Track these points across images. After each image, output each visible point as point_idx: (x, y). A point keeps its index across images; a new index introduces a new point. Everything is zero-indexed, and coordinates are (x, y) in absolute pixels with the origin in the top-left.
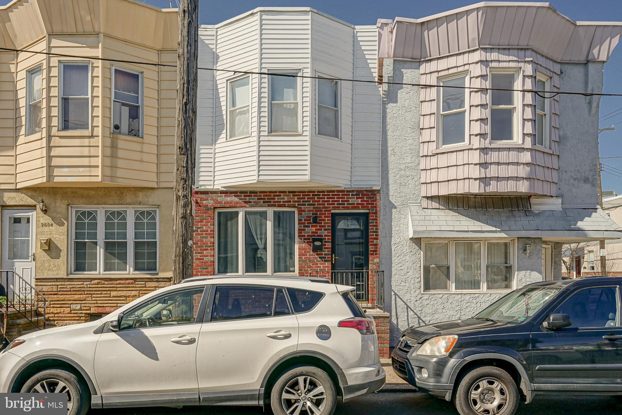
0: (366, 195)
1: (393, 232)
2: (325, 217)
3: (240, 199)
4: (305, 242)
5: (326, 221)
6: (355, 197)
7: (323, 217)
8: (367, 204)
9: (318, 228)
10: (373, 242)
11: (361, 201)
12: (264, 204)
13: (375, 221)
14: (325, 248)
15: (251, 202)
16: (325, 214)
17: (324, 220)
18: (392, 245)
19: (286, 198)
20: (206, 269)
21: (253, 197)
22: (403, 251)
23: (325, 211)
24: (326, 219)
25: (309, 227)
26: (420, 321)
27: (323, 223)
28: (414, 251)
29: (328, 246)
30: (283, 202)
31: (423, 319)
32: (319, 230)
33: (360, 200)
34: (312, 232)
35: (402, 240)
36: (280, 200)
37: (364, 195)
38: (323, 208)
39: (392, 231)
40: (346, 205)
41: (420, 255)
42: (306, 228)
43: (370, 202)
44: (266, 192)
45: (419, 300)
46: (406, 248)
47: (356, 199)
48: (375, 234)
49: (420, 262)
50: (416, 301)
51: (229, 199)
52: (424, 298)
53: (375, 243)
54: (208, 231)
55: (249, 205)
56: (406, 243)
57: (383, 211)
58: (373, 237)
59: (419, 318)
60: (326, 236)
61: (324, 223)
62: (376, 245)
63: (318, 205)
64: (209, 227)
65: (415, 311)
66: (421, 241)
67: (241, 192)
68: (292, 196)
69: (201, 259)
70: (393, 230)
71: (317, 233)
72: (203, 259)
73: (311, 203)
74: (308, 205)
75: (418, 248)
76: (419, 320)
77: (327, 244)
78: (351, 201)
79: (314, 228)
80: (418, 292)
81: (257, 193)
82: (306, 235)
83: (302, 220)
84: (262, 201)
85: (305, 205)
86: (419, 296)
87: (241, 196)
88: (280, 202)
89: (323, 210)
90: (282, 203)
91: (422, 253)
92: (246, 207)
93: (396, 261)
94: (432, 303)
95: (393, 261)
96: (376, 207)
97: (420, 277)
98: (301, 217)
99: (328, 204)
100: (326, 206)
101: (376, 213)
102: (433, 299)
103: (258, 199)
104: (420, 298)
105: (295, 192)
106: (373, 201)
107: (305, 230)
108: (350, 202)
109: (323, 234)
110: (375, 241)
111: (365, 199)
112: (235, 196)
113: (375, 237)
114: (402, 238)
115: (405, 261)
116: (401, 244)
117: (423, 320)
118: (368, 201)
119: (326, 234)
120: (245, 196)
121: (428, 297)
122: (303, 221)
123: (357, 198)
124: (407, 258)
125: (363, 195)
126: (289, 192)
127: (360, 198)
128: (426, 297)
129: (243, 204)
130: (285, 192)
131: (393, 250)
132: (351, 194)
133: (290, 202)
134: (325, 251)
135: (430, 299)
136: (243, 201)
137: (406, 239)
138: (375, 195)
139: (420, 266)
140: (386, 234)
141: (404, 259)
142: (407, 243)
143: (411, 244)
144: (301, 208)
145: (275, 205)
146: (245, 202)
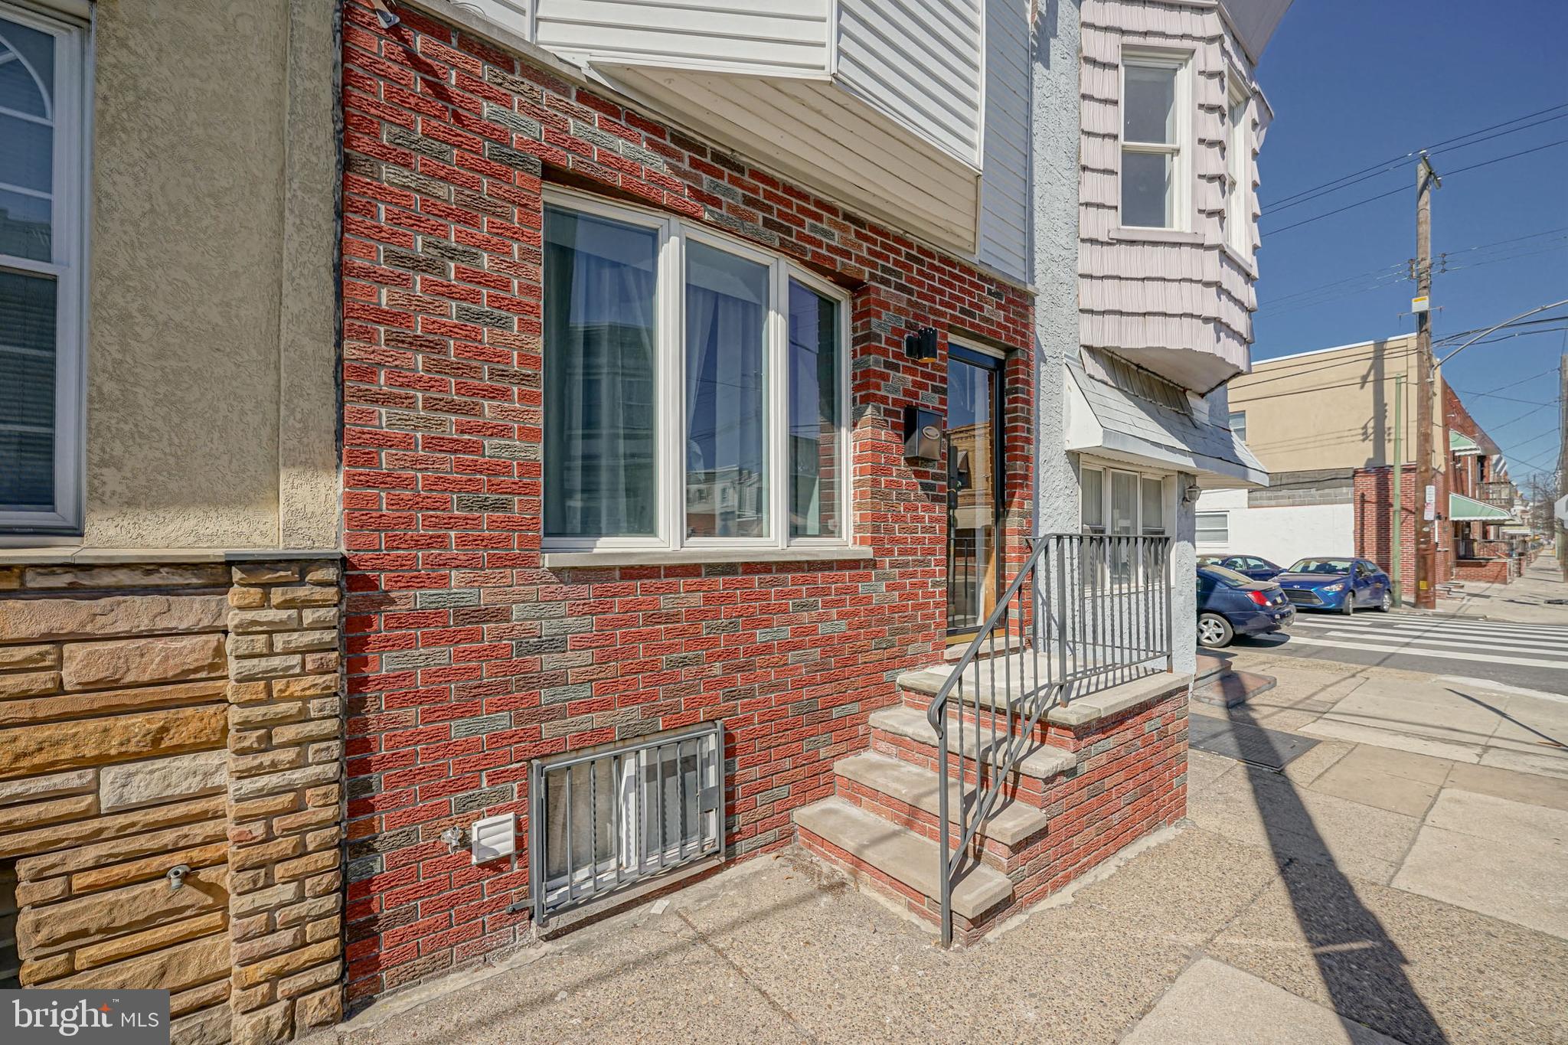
0: (1013, 301)
3: (674, 170)
4: (887, 422)
5: (938, 361)
6: (994, 299)
8: (1013, 329)
9: (919, 379)
10: (1023, 448)
12: (766, 233)
13: (1022, 388)
15: (717, 203)
18: (1040, 466)
20: (496, 507)
21: (725, 183)
22: (1056, 483)
24: (938, 351)
25: (895, 367)
28: (1070, 486)
30: (829, 248)
33: (1002, 313)
34: (905, 393)
35: (1054, 453)
36: (820, 237)
37: (1010, 301)
41: (1077, 498)
42: (890, 372)
43: (1019, 328)
44: (772, 182)
46: (1059, 476)
47: (996, 307)
48: (1026, 426)
49: (1078, 517)
51: (621, 146)
53: (1025, 452)
54: (506, 286)
55: (711, 212)
56: (1059, 463)
58: (1023, 434)
63: (918, 295)
64: (514, 265)
66: (1079, 462)
67: (681, 140)
68: (853, 234)
69: (468, 448)
71: (916, 396)
72: (479, 449)
73: (903, 282)
75: (1075, 479)
78: (987, 310)
79: (911, 378)
81: (740, 169)
82: (890, 397)
83: (880, 336)
84: (760, 215)
85: (888, 282)
87: (680, 158)
88: (821, 244)
89: (930, 316)
90: (825, 251)
91: (1080, 492)
92: (698, 219)
93: (1045, 512)
95: (1040, 510)
96: (1028, 346)
98: (879, 326)
99: (940, 301)
100: (936, 305)
101: (1028, 364)
103: (746, 201)
105: (863, 224)
106: (1024, 326)
107: (886, 376)
108: (985, 313)
109: (930, 405)
110: (1026, 447)
111: (1011, 315)
112: (651, 145)
113: (1026, 434)
114: (1054, 448)
115: (1058, 512)
116: (1053, 464)
118: (1016, 323)
119: (935, 403)
120: (694, 164)
122: (882, 344)
124: (1060, 503)
126: (847, 217)
127: (1002, 307)
129: (689, 203)
130: (834, 211)
132: (987, 286)
133: (848, 255)
134: (934, 465)
136: (689, 189)
137: (1060, 452)
138: (1027, 308)
139: (1078, 528)
141: (1056, 505)
142: (1062, 465)
143: (1066, 466)
144: (878, 290)
145: (804, 252)
146: (698, 195)
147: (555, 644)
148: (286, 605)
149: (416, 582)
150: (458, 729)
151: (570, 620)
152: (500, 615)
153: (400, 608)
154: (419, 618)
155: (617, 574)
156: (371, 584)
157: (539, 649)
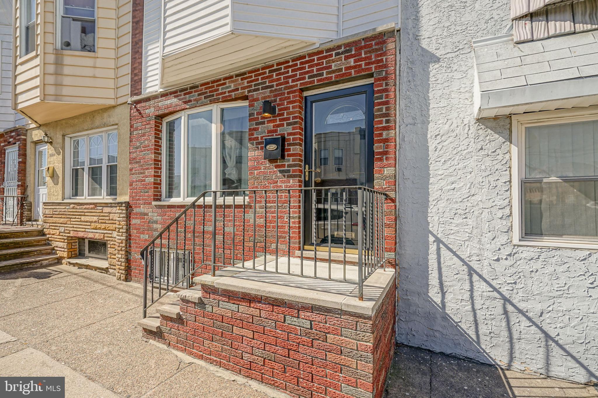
0: (365, 47)
1: (431, 112)
2: (289, 103)
3: (180, 100)
4: (258, 147)
5: (291, 110)
6: (343, 56)
7: (286, 103)
8: (366, 64)
9: (278, 123)
10: (381, 135)
11: (355, 61)
12: (205, 100)
13: (384, 94)
14: (289, 155)
15: (191, 101)
16: (289, 98)
17: (287, 108)
18: (429, 140)
19: (232, 85)
20: (146, 192)
21: (193, 94)
22: (460, 149)
23: (288, 93)
24: (291, 105)
25: (263, 123)
26: (510, 308)
27: (285, 114)
28: (491, 147)
29: (293, 151)
30: (229, 92)
31: (522, 306)
32: (278, 126)
33: (352, 60)
34: (269, 132)
35: (455, 125)
36: (224, 91)
37: (361, 48)
38: (286, 88)
39: (428, 110)
40: (325, 76)
41: (507, 156)
42: (260, 126)
43: (373, 60)
44: (208, 83)
45: (506, 259)
46: (466, 142)
47: (345, 60)
48: (384, 119)
49: (508, 172)
50: (498, 260)
51: (168, 102)
52: (523, 255)
53: (384, 136)
54: (149, 146)
55: (189, 105)
56: (466, 131)
57: (408, 73)
58: (381, 126)
59: (506, 300)
60: (290, 134)
61: (288, 114)
62: (386, 140)
63: (277, 85)
64: (150, 141)
65: (494, 283)
66: (511, 124)
67: (181, 91)
68: (240, 80)
70: (431, 106)
71: (276, 131)
72: (145, 181)
73: (267, 84)
74: (263, 88)
75: (501, 139)
76: (504, 305)
77: (291, 147)
78: (335, 66)
79: (272, 124)
80: (503, 239)
81: (197, 87)
82: (259, 136)
83: (253, 114)
84: (203, 96)
85: (258, 90)
86: (508, 250)
87: (181, 95)
88: (225, 93)
89: (286, 91)
90: (227, 94)
91: (514, 150)
92: (187, 109)
93: (440, 172)
94: (549, 269)
95: (431, 172)
96: (386, 66)
97: (510, 205)
98: (253, 110)
99: (293, 81)
100: (291, 84)
101: (386, 78)
102: (553, 260)
103: (199, 95)
104: (510, 255)
105: (245, 73)
106: (381, 55)
107: (257, 129)
108: (333, 68)
109: (286, 133)
110: (385, 133)
111: (363, 56)
112: (175, 97)
113: (384, 125)
114: (455, 121)
115: (465, 171)
116: (454, 134)
117: (520, 308)
118: (370, 58)
119: (290, 131)
120: (185, 94)
121: (532, 255)
122: (256, 116)
123: (347, 58)
124: (472, 163)
125: (359, 49)
126: (237, 76)
127: (352, 56)
128: (526, 253)
129: (184, 106)
130: (231, 77)
131: (431, 148)
132: (334, 53)
133: (237, 90)
134: (289, 160)
135: (541, 259)
136: (183, 102)
137: (466, 122)
138: (384, 42)
139: (510, 181)
140: (414, 118)
141: (461, 166)
142: (470, 132)
143: (481, 132)
144: (252, 96)
145: (219, 99)
146: (185, 103)
147: (156, 222)
148: (121, 210)
149: (136, 207)
150: (142, 236)
151: (158, 217)
152: (147, 214)
153: (135, 211)
154: (137, 214)
155: (166, 207)
156: (131, 207)
157: (152, 223)
